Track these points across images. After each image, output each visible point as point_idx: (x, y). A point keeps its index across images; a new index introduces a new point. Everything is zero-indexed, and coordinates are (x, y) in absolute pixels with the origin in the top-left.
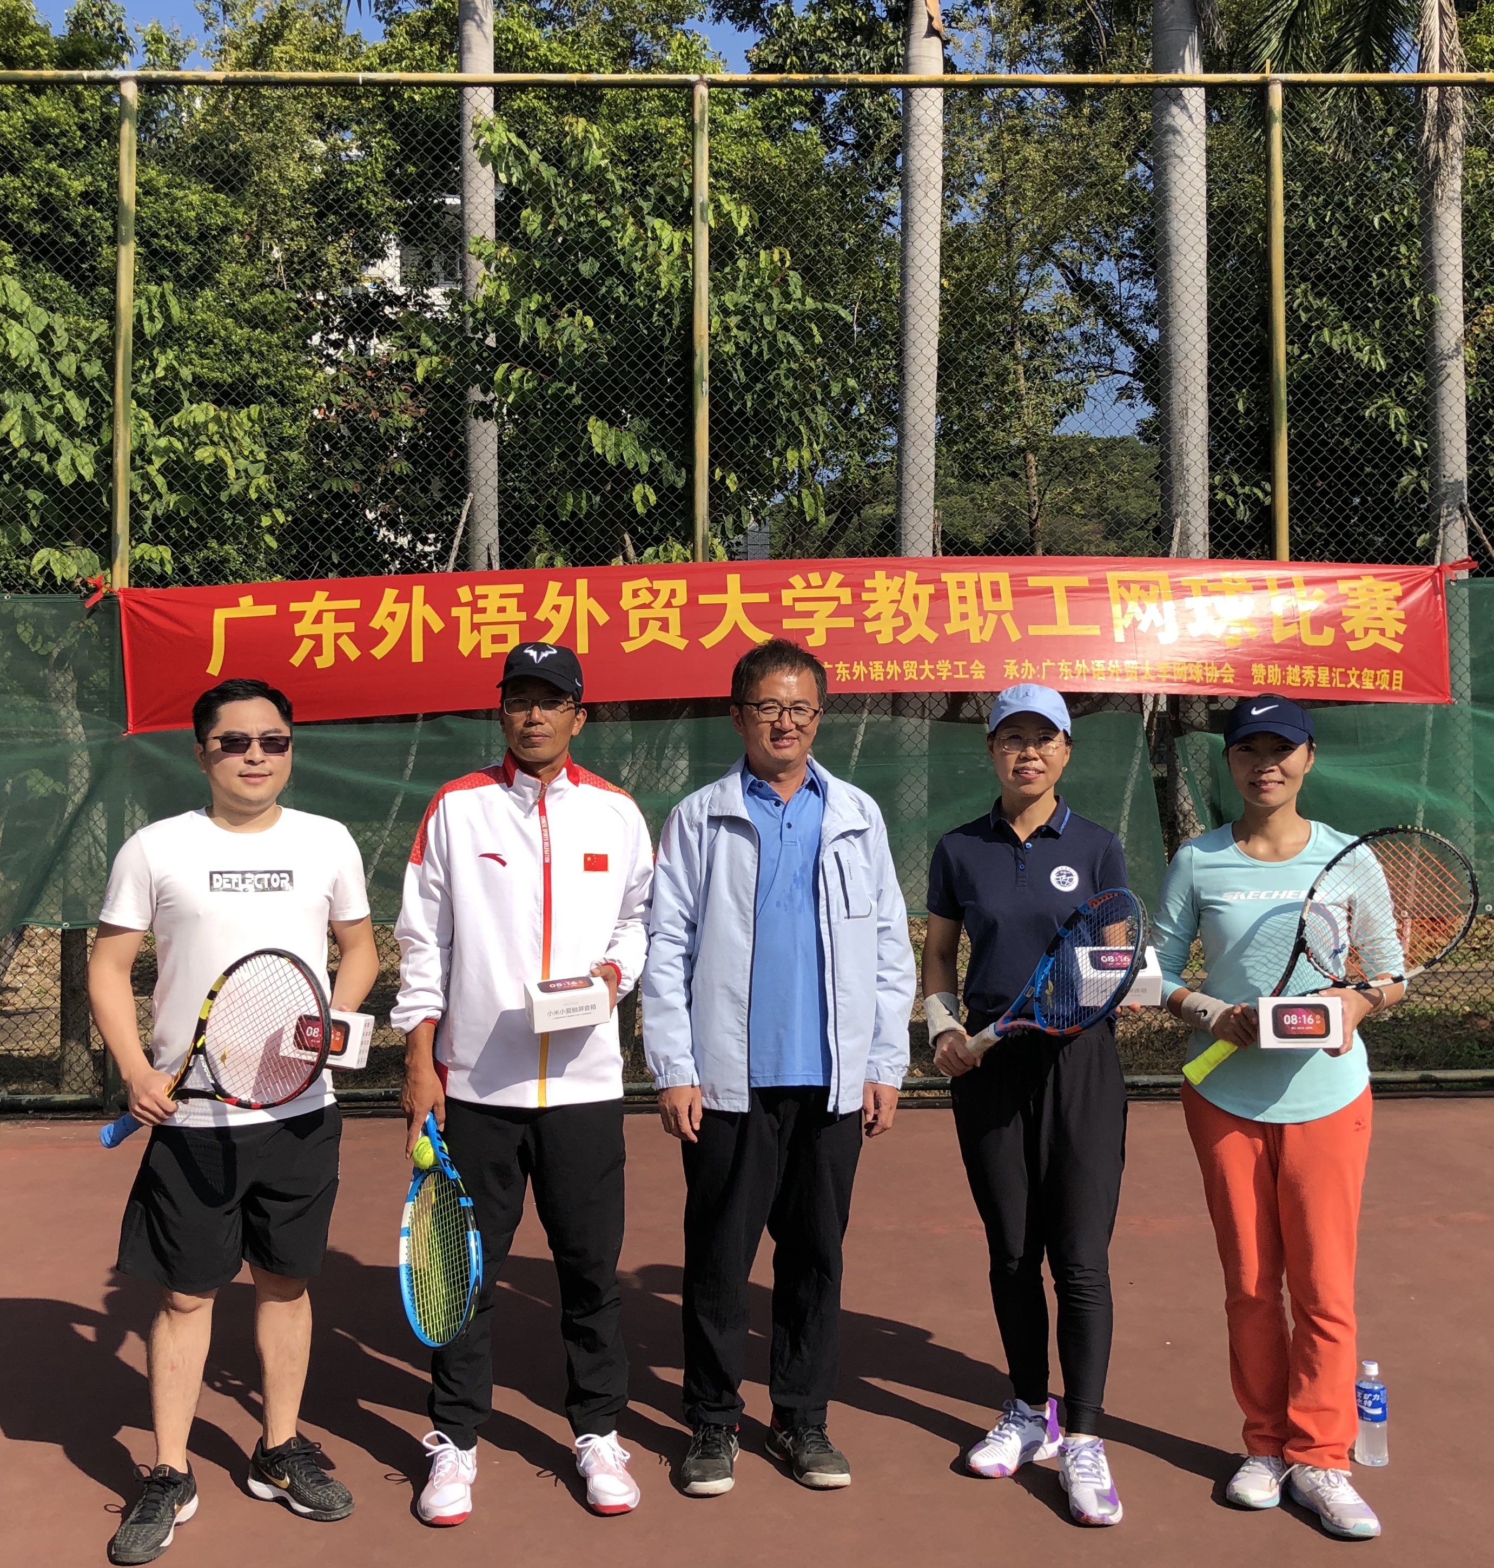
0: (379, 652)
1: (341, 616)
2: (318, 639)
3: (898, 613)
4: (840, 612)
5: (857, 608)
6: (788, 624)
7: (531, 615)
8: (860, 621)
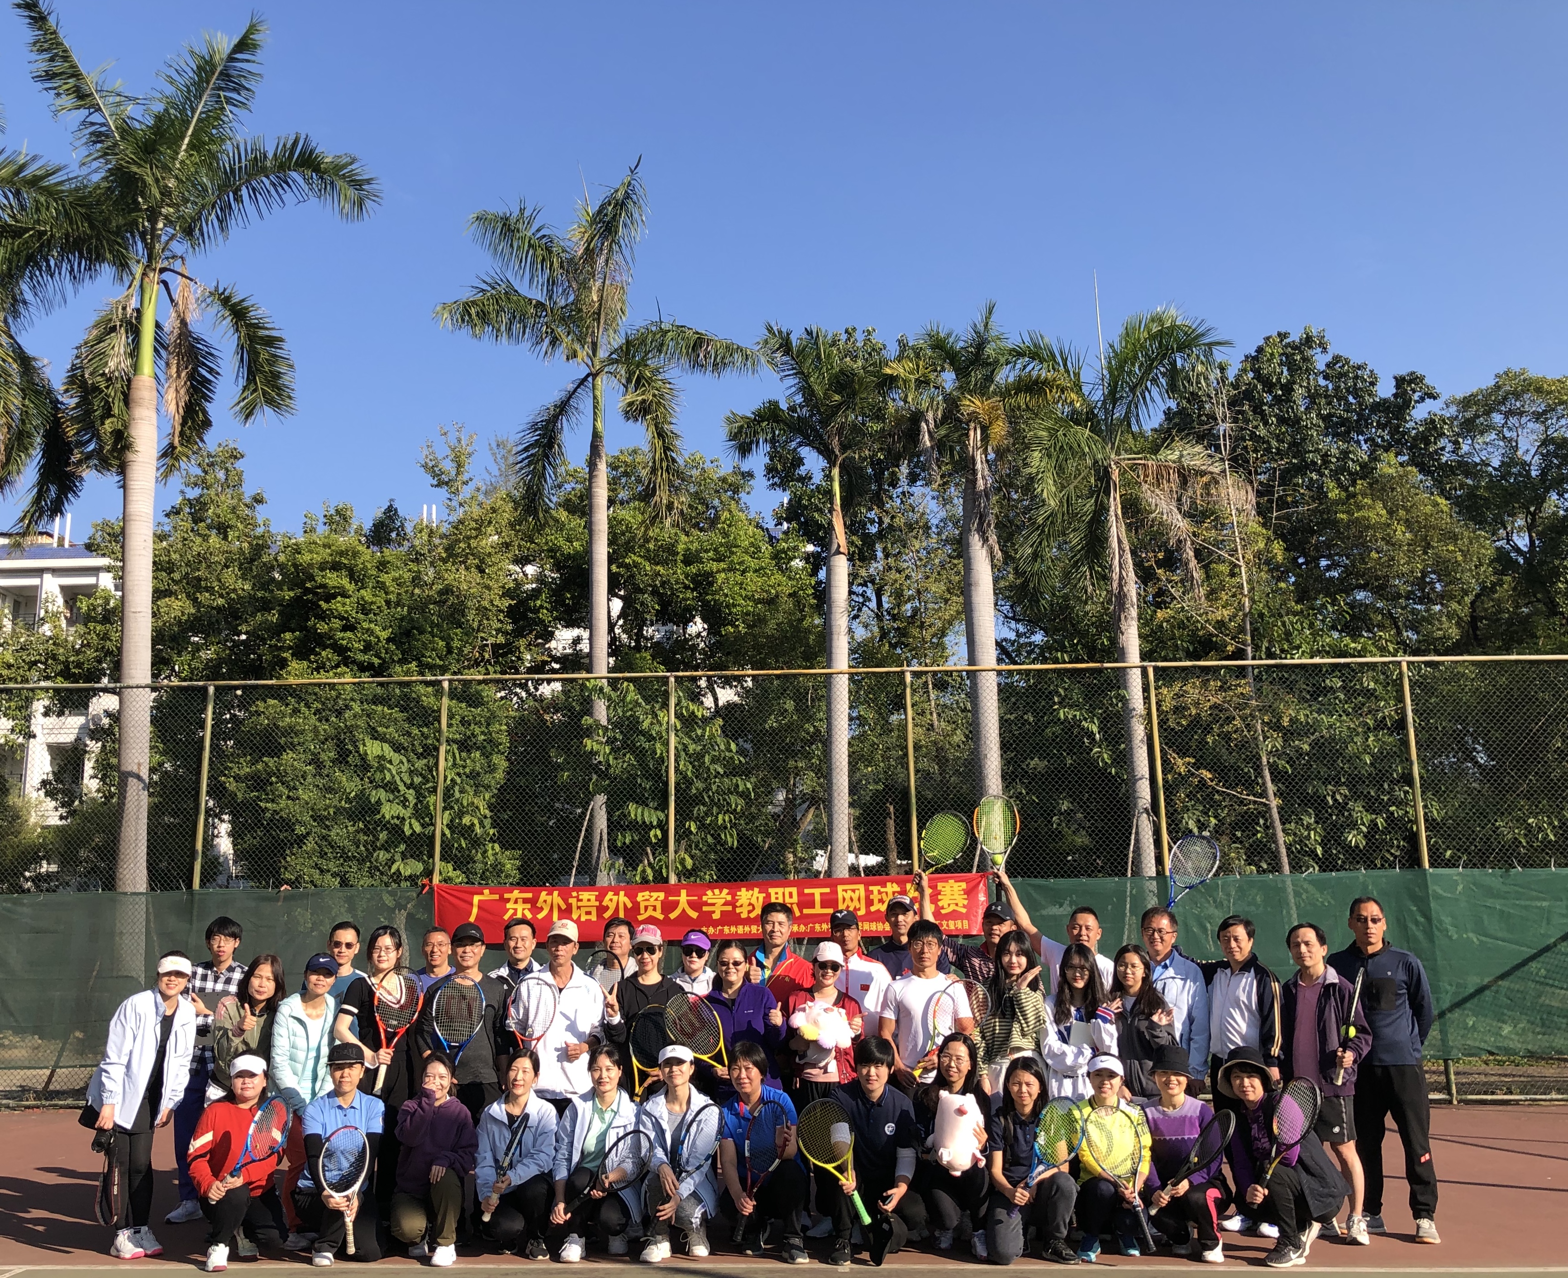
0: (540, 916)
1: (525, 901)
2: (516, 910)
3: (750, 904)
4: (725, 904)
5: (733, 903)
6: (705, 909)
7: (601, 902)
8: (734, 907)
